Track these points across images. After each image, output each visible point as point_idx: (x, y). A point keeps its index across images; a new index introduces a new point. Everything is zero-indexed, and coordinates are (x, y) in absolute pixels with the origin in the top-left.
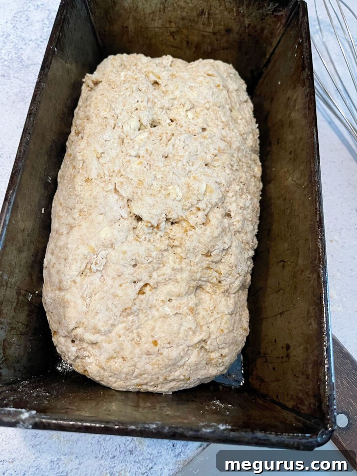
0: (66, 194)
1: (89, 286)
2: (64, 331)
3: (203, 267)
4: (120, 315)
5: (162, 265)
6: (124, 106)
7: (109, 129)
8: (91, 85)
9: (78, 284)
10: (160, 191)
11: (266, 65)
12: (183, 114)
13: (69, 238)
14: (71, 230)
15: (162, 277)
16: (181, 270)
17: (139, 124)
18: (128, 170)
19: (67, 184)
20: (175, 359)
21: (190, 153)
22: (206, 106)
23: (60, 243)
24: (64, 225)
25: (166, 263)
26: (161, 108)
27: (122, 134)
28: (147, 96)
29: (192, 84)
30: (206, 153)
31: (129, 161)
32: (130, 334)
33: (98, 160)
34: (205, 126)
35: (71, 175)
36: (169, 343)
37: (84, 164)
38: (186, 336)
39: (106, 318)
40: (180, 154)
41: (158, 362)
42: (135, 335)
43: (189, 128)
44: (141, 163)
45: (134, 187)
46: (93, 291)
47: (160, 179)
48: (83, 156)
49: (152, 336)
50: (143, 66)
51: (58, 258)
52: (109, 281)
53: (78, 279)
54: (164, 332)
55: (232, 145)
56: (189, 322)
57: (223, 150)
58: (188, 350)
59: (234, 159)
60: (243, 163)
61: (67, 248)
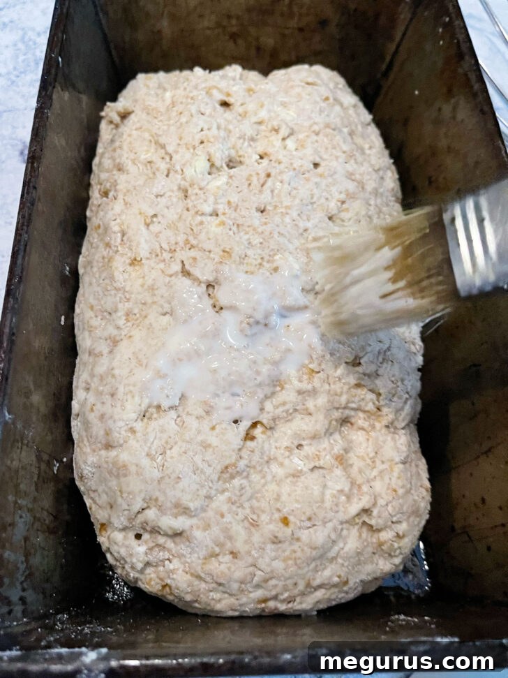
0: (99, 289)
1: (158, 435)
2: (122, 519)
3: (349, 384)
4: (219, 479)
5: (278, 388)
6: (181, 139)
7: (161, 177)
8: (117, 119)
9: (139, 435)
10: (260, 264)
11: (386, 74)
12: (278, 143)
13: (114, 359)
14: (115, 346)
15: (281, 409)
16: (314, 392)
17: (208, 165)
18: (203, 236)
19: (98, 273)
20: (323, 547)
21: (302, 201)
22: (313, 129)
23: (101, 369)
24: (101, 341)
25: (286, 384)
26: (240, 138)
27: (183, 183)
28: (216, 120)
29: (285, 100)
30: (327, 199)
31: (201, 223)
32: (240, 510)
33: (148, 229)
34: (318, 160)
35: (103, 258)
36: (310, 519)
37: (125, 238)
38: (337, 505)
39: (195, 487)
40: (285, 204)
41: (294, 555)
42: (248, 511)
43: (292, 164)
44: (223, 223)
45: (217, 263)
46: (167, 443)
47: (259, 245)
48: (120, 225)
49: (279, 510)
50: (199, 81)
51: (99, 394)
52: (193, 423)
53: (139, 426)
54: (297, 501)
55: (366, 187)
56: (337, 481)
57: (354, 193)
58: (342, 529)
59: (372, 208)
60: (385, 215)
61: (113, 376)
